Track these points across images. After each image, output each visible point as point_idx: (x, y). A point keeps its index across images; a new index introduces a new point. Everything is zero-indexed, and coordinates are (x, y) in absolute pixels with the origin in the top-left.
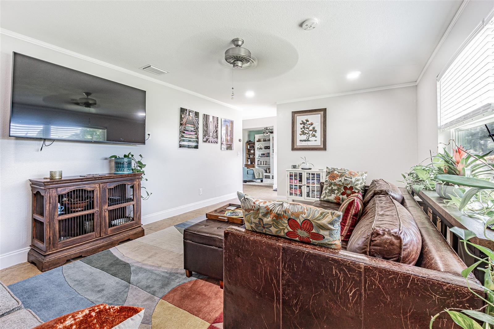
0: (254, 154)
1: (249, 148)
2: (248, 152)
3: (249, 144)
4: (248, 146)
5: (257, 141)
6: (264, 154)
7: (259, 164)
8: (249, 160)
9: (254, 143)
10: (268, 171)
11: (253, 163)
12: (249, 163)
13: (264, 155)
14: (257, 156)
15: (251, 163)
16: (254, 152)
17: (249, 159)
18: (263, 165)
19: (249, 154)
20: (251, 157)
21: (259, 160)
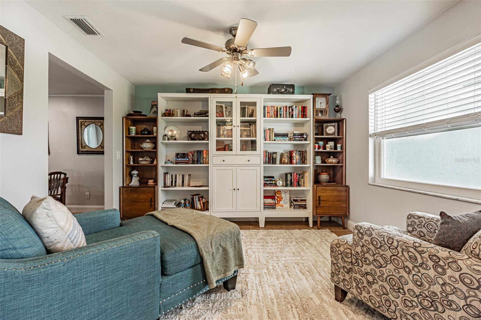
0: (153, 154)
1: (133, 134)
2: (132, 148)
3: (135, 123)
4: (133, 128)
5: (164, 115)
6: (184, 155)
7: (168, 182)
8: (135, 172)
9: (154, 121)
10: (198, 205)
11: (151, 182)
12: (135, 182)
13: (184, 157)
14: (161, 162)
15: (143, 182)
16: (155, 148)
17: (133, 168)
18: (183, 186)
19: (133, 153)
20: (144, 161)
21: (167, 173)
